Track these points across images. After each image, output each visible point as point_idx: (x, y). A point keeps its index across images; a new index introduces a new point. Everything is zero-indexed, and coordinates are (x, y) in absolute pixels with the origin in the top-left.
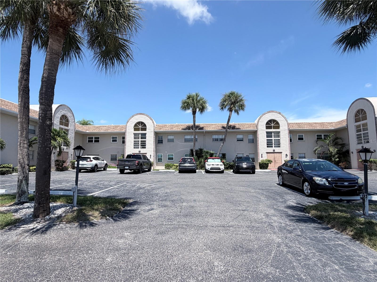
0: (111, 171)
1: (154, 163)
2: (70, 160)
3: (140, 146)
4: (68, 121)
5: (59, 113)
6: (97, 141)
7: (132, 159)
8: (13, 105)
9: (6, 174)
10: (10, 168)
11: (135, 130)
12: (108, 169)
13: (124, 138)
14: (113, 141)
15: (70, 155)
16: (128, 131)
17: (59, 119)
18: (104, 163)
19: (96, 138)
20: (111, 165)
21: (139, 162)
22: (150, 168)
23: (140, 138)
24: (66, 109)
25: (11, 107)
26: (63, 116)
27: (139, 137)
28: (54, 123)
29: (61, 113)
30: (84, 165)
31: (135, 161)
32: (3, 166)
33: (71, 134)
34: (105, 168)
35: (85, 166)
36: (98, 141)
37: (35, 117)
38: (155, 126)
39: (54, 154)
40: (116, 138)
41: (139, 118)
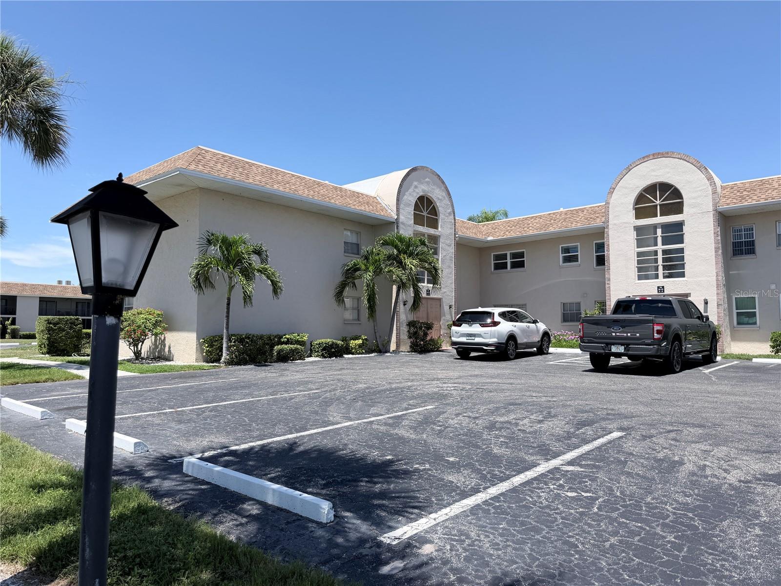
0: (563, 355)
1: (722, 329)
2: (448, 321)
3: (661, 271)
4: (434, 211)
5: (411, 190)
6: (519, 264)
7: (637, 316)
8: (304, 181)
9: (292, 360)
10: (302, 343)
11: (638, 217)
12: (551, 350)
13: (601, 247)
14: (567, 260)
15: (446, 308)
16: (615, 222)
17: (411, 209)
18: (538, 331)
19: (514, 256)
20: (563, 335)
21: (668, 327)
22: (710, 350)
23: (660, 240)
24: (427, 180)
25: (297, 186)
26: (421, 199)
27: (656, 238)
28: (401, 221)
29: (417, 190)
30: (474, 335)
31: (652, 321)
32: (288, 339)
33: (447, 247)
34: (542, 345)
35: (478, 340)
36: (521, 265)
37: (353, 207)
38: (719, 190)
39: (405, 305)
40: (575, 249)
41: (653, 170)
